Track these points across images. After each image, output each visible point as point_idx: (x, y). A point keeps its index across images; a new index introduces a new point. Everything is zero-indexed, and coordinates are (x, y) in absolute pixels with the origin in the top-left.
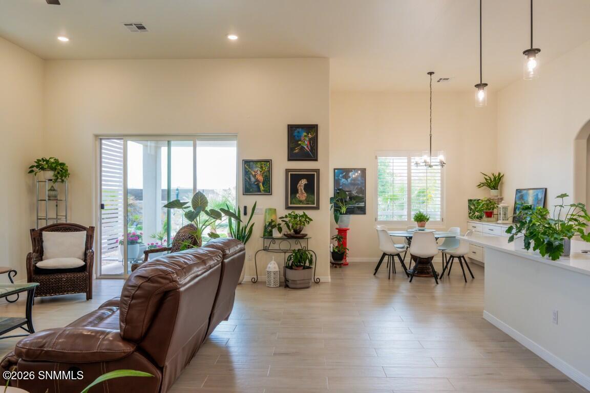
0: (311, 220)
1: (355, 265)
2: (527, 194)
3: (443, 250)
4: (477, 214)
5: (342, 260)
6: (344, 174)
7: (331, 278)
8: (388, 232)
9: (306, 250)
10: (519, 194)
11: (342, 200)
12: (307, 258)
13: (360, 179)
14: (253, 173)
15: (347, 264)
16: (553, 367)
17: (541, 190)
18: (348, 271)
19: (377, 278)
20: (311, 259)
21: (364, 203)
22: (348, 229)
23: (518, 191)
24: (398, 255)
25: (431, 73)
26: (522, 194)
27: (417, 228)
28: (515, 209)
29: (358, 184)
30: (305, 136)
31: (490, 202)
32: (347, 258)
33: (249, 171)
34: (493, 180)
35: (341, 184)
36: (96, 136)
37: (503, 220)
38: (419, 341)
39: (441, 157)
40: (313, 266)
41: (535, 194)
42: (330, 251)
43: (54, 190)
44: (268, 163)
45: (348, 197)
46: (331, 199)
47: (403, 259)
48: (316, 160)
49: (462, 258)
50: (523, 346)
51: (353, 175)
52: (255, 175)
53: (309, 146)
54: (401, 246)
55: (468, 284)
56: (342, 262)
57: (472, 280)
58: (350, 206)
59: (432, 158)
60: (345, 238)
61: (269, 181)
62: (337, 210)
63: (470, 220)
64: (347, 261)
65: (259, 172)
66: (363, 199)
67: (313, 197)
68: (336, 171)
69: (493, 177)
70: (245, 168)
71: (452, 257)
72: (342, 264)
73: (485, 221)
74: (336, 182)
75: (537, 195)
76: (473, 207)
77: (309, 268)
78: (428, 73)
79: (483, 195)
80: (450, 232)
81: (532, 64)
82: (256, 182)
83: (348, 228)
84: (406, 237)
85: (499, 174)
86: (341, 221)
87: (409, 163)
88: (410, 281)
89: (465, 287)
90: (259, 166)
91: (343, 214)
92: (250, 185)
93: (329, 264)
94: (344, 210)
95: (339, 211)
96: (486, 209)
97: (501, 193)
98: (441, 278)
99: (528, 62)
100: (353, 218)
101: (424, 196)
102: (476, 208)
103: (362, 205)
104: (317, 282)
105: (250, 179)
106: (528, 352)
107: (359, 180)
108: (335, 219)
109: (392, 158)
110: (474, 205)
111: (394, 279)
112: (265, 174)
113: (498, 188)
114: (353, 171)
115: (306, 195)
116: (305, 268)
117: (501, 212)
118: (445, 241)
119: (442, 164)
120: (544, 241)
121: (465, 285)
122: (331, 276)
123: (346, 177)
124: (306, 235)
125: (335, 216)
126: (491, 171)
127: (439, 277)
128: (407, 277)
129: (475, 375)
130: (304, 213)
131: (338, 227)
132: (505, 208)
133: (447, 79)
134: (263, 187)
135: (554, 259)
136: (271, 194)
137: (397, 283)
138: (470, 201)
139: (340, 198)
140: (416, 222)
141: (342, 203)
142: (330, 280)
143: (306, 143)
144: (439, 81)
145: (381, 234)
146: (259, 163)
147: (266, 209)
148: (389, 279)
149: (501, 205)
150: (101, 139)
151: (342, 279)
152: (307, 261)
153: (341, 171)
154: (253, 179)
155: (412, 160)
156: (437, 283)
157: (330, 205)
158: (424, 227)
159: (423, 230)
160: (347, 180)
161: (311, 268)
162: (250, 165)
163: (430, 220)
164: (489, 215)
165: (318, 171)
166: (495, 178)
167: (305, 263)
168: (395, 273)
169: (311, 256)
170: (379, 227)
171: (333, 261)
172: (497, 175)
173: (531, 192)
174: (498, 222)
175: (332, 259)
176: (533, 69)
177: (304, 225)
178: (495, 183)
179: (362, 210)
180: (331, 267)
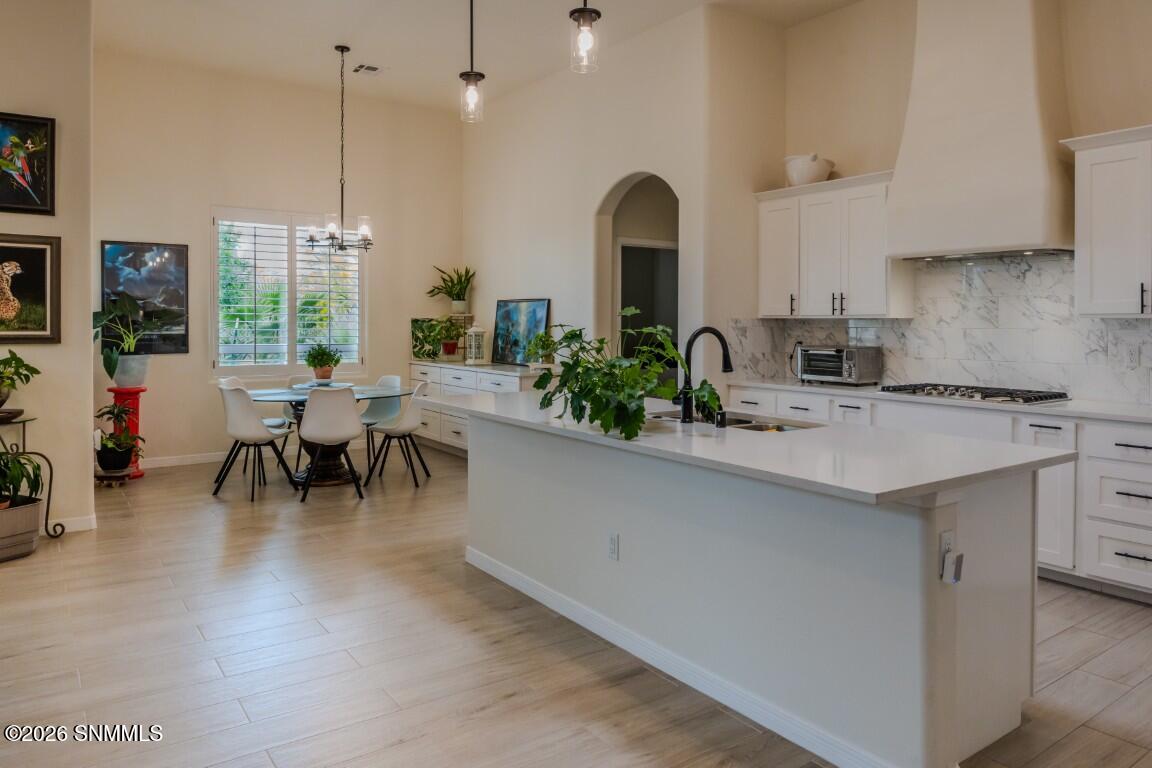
0: (35, 371)
1: (162, 474)
2: (517, 309)
3: (368, 425)
4: (428, 347)
5: (126, 466)
6: (131, 255)
7: (98, 518)
8: (249, 392)
9: (18, 454)
10: (502, 310)
11: (123, 319)
12: (23, 476)
13: (172, 268)
15: (141, 476)
16: (613, 646)
17: (542, 302)
18: (145, 496)
19: (222, 501)
20: (37, 476)
21: (183, 327)
22: (143, 391)
23: (501, 304)
24: (271, 443)
25: (343, 49)
26: (507, 308)
27: (315, 381)
28: (496, 337)
29: (168, 282)
30: (16, 145)
31: (452, 324)
32: (140, 459)
34: (456, 282)
35: (121, 280)
37: (476, 358)
38: (346, 650)
39: (365, 230)
40: (43, 495)
41: (531, 309)
42: (95, 449)
45: (141, 312)
46: (96, 315)
47: (280, 449)
48: (51, 212)
49: (408, 439)
50: (552, 611)
51: (153, 261)
53: (28, 174)
54: (277, 421)
55: (420, 489)
56: (126, 472)
57: (427, 481)
58: (147, 332)
59: (344, 232)
60: (136, 414)
62: (110, 344)
63: (415, 361)
64: (140, 467)
66: (181, 318)
67: (39, 309)
68: (107, 247)
69: (456, 276)
71: (388, 437)
72: (128, 476)
73: (443, 362)
74: (109, 275)
75: (534, 311)
76: (420, 335)
77: (30, 500)
78: (337, 48)
79: (437, 310)
80: (380, 385)
81: (585, 40)
83: (143, 386)
84: (291, 402)
85: (467, 272)
86: (124, 372)
87: (291, 238)
88: (303, 500)
89: (414, 499)
91: (129, 353)
93: (92, 481)
94: (130, 342)
95: (118, 346)
96: (446, 338)
97: (470, 308)
98: (366, 484)
99: (578, 35)
100: (153, 361)
101: (315, 311)
102: (425, 338)
103: (178, 330)
104: (56, 535)
106: (563, 622)
107: (170, 273)
108: (105, 365)
109: (253, 225)
110: (423, 331)
111: (262, 498)
113: (466, 298)
114: (155, 248)
115: (17, 303)
116: (17, 502)
117: (473, 344)
118: (371, 405)
119: (366, 244)
120: (608, 402)
121: (415, 493)
122: (96, 511)
123: (136, 263)
124: (20, 412)
125: (105, 359)
126: (453, 266)
127: (362, 483)
128: (292, 490)
129: (483, 708)
130: (10, 352)
131: (113, 384)
132: (479, 336)
133: (375, 69)
135: (628, 438)
137: (269, 508)
138: (415, 322)
139: (120, 313)
140: (312, 368)
141: (126, 326)
142: (94, 525)
143: (19, 164)
144: (356, 71)
145: (231, 400)
148: (252, 500)
149: (471, 331)
151: (126, 516)
152: (24, 485)
153: (122, 247)
155: (298, 234)
156: (361, 497)
157: (93, 332)
158: (329, 378)
159: (327, 385)
160: (138, 270)
161: (35, 500)
163: (342, 361)
164: (451, 349)
165: (55, 242)
166: (460, 277)
167: (16, 489)
168: (265, 483)
169: (37, 468)
170: (224, 383)
171: (101, 472)
172: (464, 273)
173: (523, 305)
174: (467, 362)
175: (100, 469)
176: (588, 52)
177: (13, 385)
178: (459, 287)
179: (180, 344)
180: (97, 487)
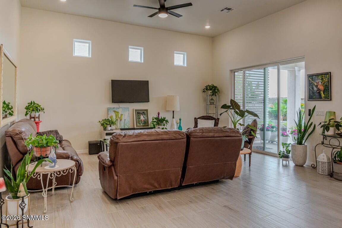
14: (316, 84)
33: (312, 82)
36: (231, 71)
43: (213, 100)
44: (328, 75)
52: (317, 85)
61: (329, 89)
65: (320, 83)
70: (309, 81)
82: (317, 91)
90: (320, 78)
92: (313, 93)
105: (313, 88)
112: (325, 84)
134: (324, 94)
136: (331, 100)
146: (320, 76)
147: (327, 112)
150: (234, 72)
154: (315, 89)
162: (313, 78)
